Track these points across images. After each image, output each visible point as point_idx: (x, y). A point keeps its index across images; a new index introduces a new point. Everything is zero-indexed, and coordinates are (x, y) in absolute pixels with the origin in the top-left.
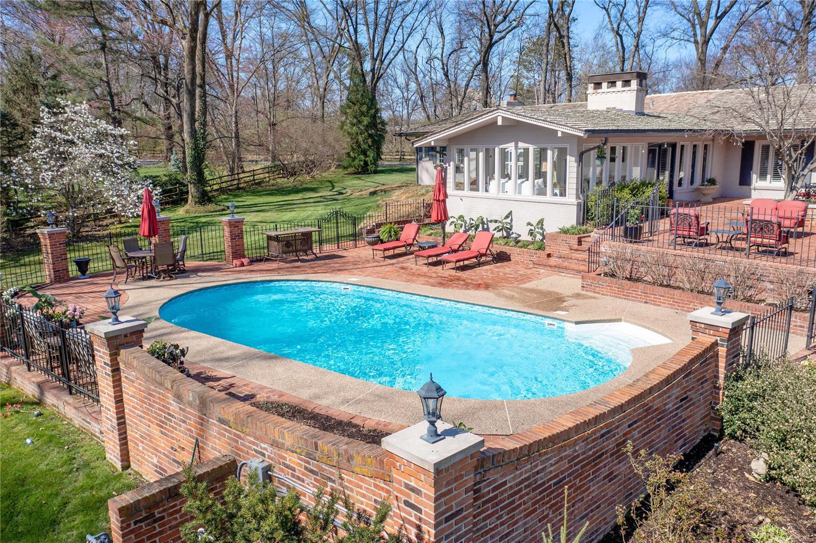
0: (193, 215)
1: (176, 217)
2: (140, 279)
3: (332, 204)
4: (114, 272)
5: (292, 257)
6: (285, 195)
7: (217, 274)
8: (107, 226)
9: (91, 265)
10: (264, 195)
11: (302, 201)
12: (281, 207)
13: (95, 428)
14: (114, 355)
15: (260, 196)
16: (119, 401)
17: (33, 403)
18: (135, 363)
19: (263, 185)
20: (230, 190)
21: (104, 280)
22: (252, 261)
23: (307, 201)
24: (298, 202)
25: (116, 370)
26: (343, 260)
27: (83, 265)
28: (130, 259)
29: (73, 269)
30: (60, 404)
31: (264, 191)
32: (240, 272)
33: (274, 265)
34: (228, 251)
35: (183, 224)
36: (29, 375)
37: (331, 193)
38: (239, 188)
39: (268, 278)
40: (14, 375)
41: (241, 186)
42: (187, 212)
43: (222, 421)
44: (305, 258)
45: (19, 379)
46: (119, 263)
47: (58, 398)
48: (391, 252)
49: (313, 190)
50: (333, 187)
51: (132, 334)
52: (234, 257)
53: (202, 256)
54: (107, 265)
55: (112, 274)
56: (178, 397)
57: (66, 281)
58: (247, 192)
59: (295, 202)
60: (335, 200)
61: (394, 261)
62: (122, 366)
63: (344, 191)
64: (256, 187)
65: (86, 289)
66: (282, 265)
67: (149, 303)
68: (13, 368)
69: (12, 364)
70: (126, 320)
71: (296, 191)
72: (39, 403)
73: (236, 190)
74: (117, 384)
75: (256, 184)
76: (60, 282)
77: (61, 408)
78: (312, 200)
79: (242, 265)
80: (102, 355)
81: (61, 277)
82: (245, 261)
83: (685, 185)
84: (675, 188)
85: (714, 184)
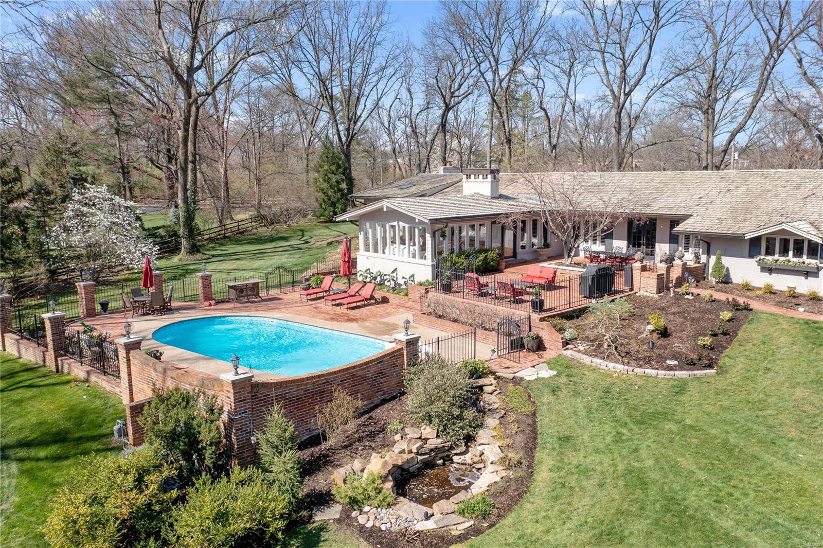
0: (184, 263)
1: (171, 265)
2: (141, 315)
3: (294, 253)
4: (123, 310)
5: (245, 300)
6: (261, 244)
7: (193, 311)
8: (119, 271)
9: (110, 305)
10: (245, 243)
11: (273, 250)
12: (256, 255)
13: (117, 390)
14: (128, 353)
15: (241, 245)
16: (129, 374)
17: (84, 382)
18: (137, 356)
19: (246, 234)
20: (218, 239)
21: (118, 315)
22: (217, 303)
23: (277, 250)
24: (269, 251)
25: (128, 360)
26: (280, 301)
27: (104, 306)
28: (135, 302)
29: (98, 307)
30: (100, 381)
31: (246, 240)
32: (208, 310)
33: (231, 305)
34: (201, 296)
35: (176, 271)
36: (81, 367)
37: (299, 242)
38: (225, 237)
39: (223, 315)
40: (73, 368)
41: (227, 235)
42: (180, 260)
43: (172, 378)
44: (256, 300)
45: (76, 370)
46: (128, 305)
47: (98, 378)
48: (314, 296)
49: (285, 239)
50: (303, 236)
51: (137, 343)
52: (205, 300)
53: (184, 299)
54: (120, 304)
55: (123, 311)
56: (155, 370)
57: (93, 316)
58: (231, 240)
59: (267, 251)
60: (300, 249)
61: (314, 302)
62: (131, 358)
63: (309, 241)
64: (240, 236)
65: (107, 321)
66: (237, 305)
67: (146, 330)
68: (73, 364)
69: (72, 362)
70: (133, 338)
71: (271, 240)
72: (87, 381)
73: (222, 239)
74: (129, 366)
75: (240, 233)
76: (90, 317)
77: (100, 382)
78: (281, 249)
79: (210, 305)
80: (122, 353)
81: (91, 313)
82: (213, 302)
83: (527, 248)
84: (517, 251)
85: (548, 247)
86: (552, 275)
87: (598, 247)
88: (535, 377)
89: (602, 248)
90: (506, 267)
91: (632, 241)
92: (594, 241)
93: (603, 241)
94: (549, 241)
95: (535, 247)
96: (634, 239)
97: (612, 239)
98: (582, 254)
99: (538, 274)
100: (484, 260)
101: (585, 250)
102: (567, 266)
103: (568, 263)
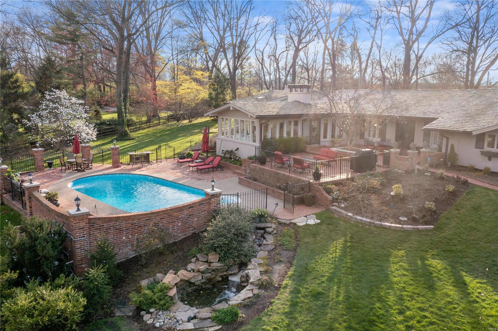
16: (31, 207)
27: (50, 164)
34: (113, 161)
36: (12, 201)
44: (146, 164)
45: (10, 203)
51: (36, 187)
52: (115, 163)
53: (103, 162)
62: (32, 197)
66: (134, 167)
74: (30, 202)
81: (41, 168)
84: (321, 139)
88: (304, 223)
103: (350, 148)
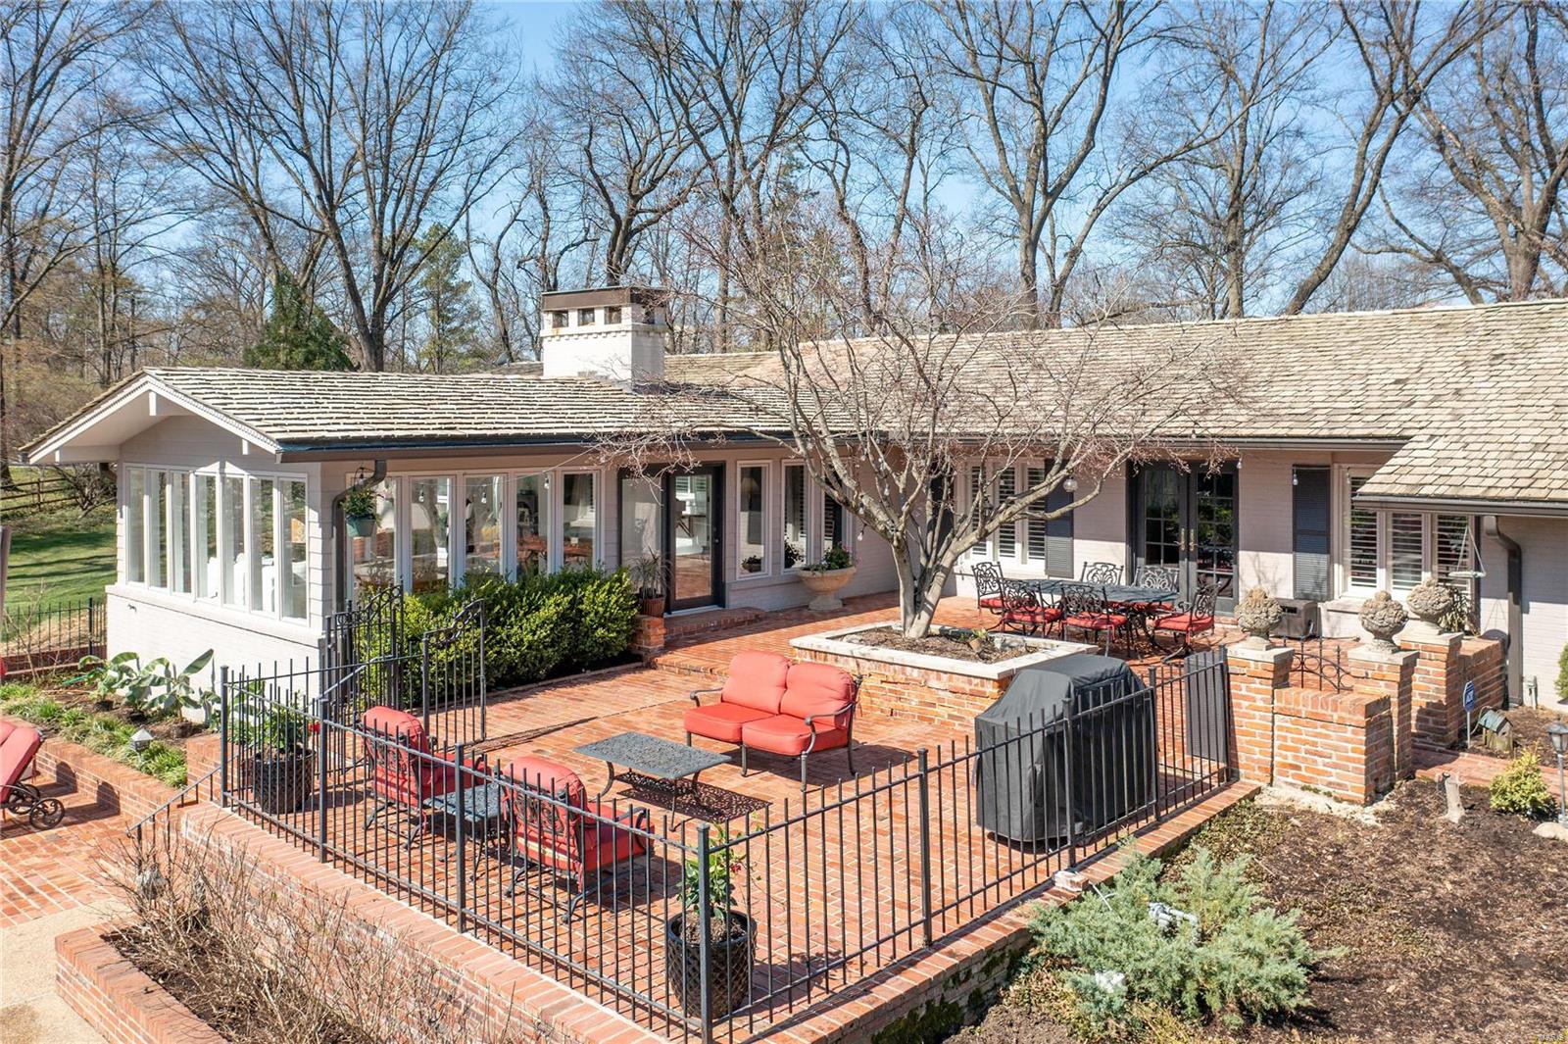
83: (767, 568)
84: (728, 578)
85: (842, 566)
86: (835, 706)
87: (1023, 566)
89: (1034, 569)
90: (670, 646)
91: (1143, 543)
92: (1007, 542)
93: (1037, 547)
94: (847, 543)
95: (798, 564)
96: (1154, 532)
97: (1071, 535)
98: (967, 589)
99: (770, 698)
100: (563, 617)
101: (981, 576)
102: (912, 647)
103: (914, 632)
